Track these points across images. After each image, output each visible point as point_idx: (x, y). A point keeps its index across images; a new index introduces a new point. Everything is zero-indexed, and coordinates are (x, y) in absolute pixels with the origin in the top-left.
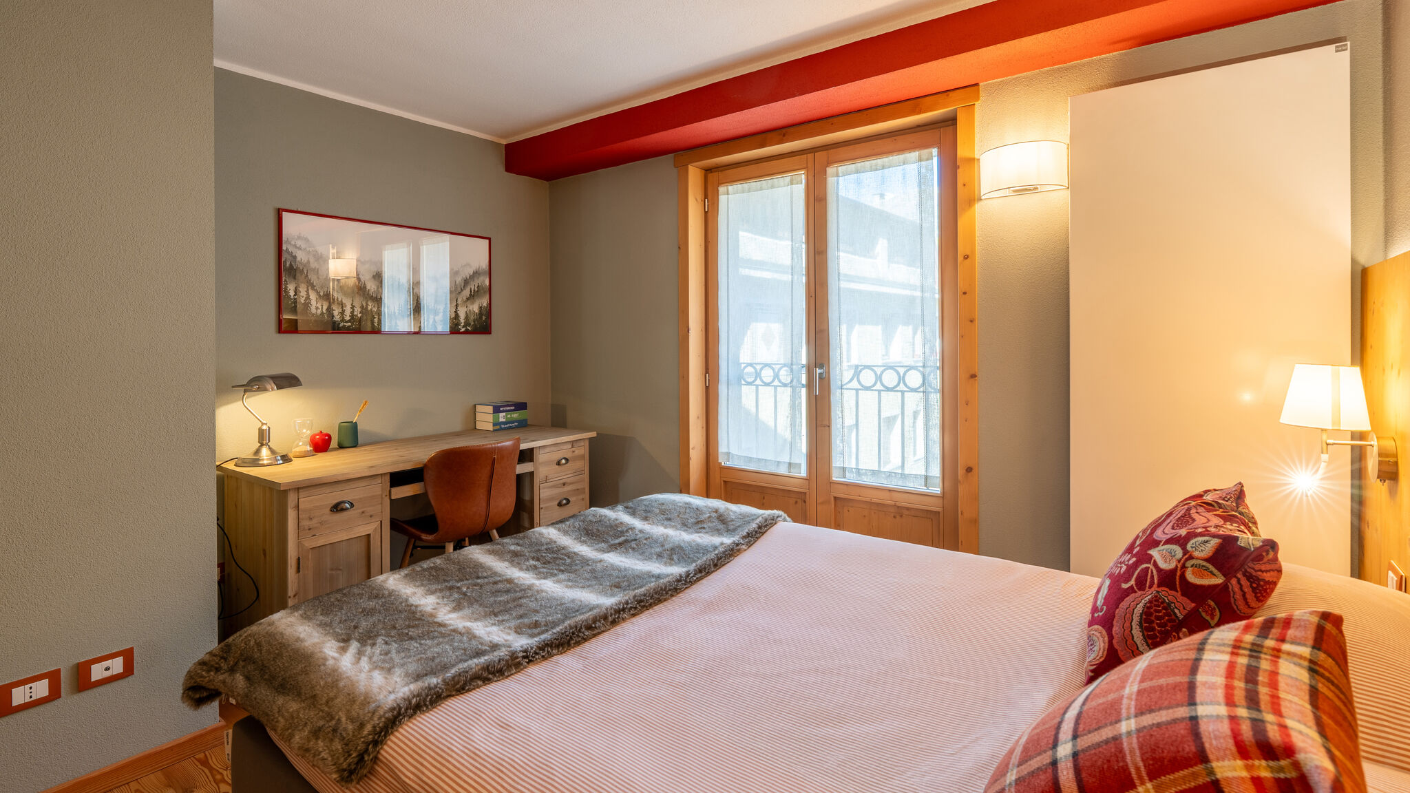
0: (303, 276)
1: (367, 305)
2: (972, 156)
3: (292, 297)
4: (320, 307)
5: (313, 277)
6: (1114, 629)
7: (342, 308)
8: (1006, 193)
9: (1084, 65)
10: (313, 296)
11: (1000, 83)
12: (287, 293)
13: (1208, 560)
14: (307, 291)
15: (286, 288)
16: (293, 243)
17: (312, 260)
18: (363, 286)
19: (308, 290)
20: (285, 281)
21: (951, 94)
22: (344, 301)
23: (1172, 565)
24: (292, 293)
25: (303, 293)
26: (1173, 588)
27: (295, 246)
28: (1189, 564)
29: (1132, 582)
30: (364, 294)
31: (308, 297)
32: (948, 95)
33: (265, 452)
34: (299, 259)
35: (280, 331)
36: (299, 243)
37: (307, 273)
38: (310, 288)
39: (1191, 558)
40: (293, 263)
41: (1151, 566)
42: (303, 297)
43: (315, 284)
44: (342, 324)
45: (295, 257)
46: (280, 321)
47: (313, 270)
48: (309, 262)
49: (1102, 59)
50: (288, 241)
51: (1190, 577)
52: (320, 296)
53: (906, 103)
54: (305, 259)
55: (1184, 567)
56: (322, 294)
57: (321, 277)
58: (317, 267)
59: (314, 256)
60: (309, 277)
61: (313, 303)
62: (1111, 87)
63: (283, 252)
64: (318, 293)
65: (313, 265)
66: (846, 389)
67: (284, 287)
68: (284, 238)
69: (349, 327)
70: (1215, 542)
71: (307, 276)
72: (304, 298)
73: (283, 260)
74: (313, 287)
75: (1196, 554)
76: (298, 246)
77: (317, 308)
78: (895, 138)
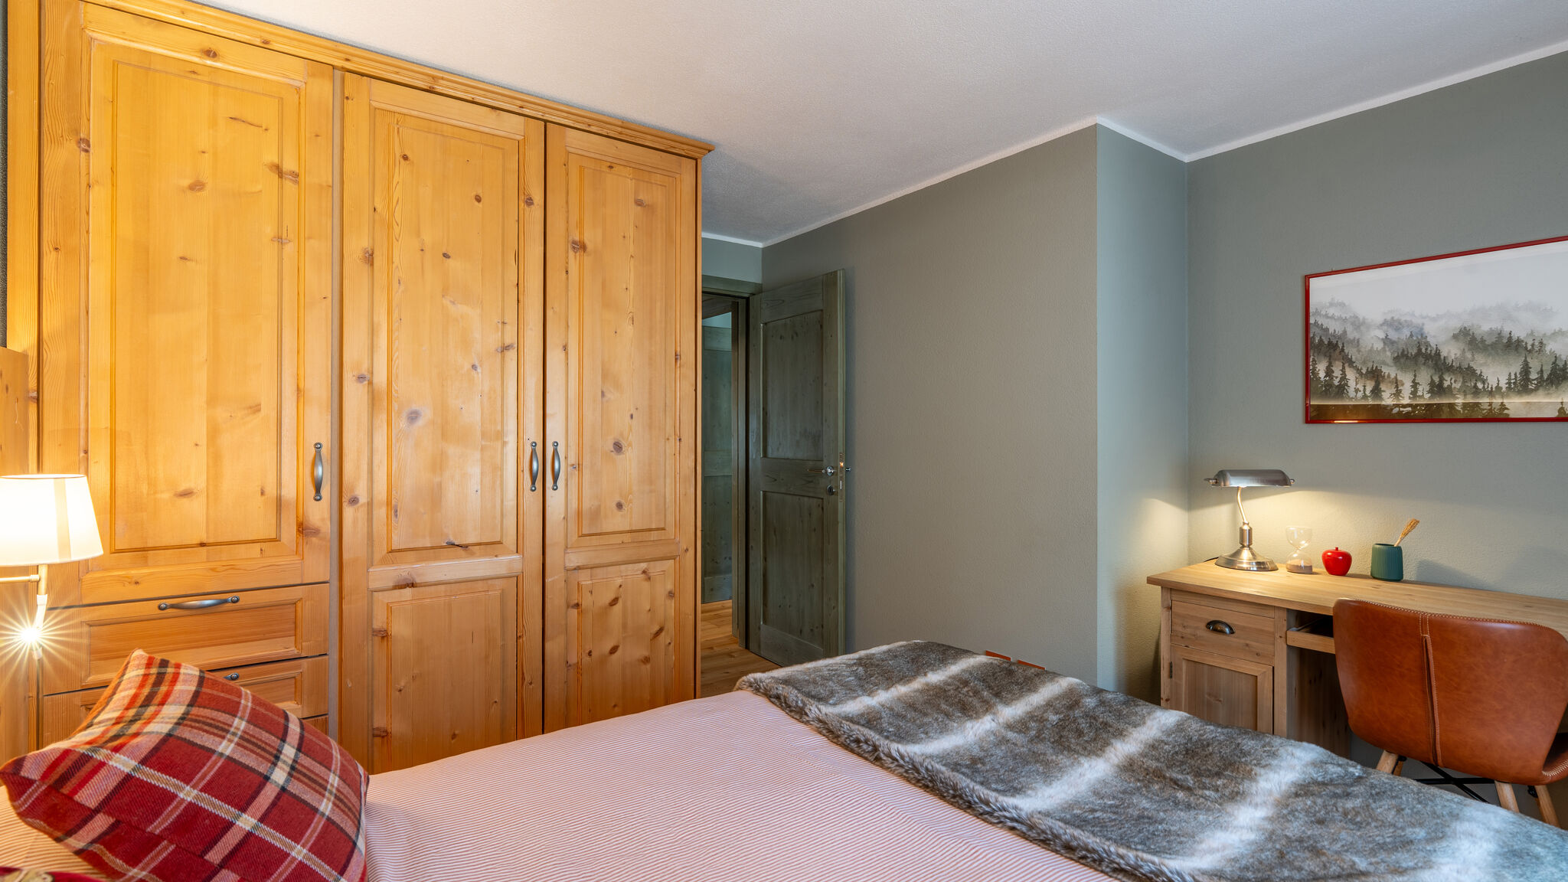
0: (1338, 351)
1: (1442, 380)
3: (1322, 379)
4: (1362, 389)
5: (1351, 351)
7: (1397, 387)
10: (1351, 375)
12: (1315, 374)
14: (1343, 370)
15: (1314, 369)
16: (1323, 312)
17: (1349, 329)
18: (1433, 352)
19: (1344, 368)
20: (1314, 360)
22: (1399, 378)
24: (1322, 375)
25: (1337, 373)
27: (1327, 316)
30: (1436, 364)
31: (1344, 377)
33: (1246, 555)
34: (1331, 331)
35: (1308, 421)
36: (1331, 311)
37: (1343, 346)
38: (1346, 365)
40: (1323, 338)
42: (1337, 377)
43: (1353, 360)
44: (1396, 410)
45: (1327, 330)
46: (1307, 408)
47: (1351, 342)
48: (1345, 332)
50: (1317, 313)
52: (1361, 374)
54: (1339, 330)
56: (1364, 371)
57: (1362, 350)
58: (1357, 337)
59: (1353, 324)
60: (1346, 351)
61: (1352, 383)
63: (1311, 326)
64: (1359, 371)
65: (1352, 334)
67: (1311, 367)
68: (1312, 309)
69: (1408, 413)
71: (1343, 350)
72: (1338, 379)
73: (1311, 335)
74: (1351, 363)
76: (1330, 315)
77: (1357, 390)
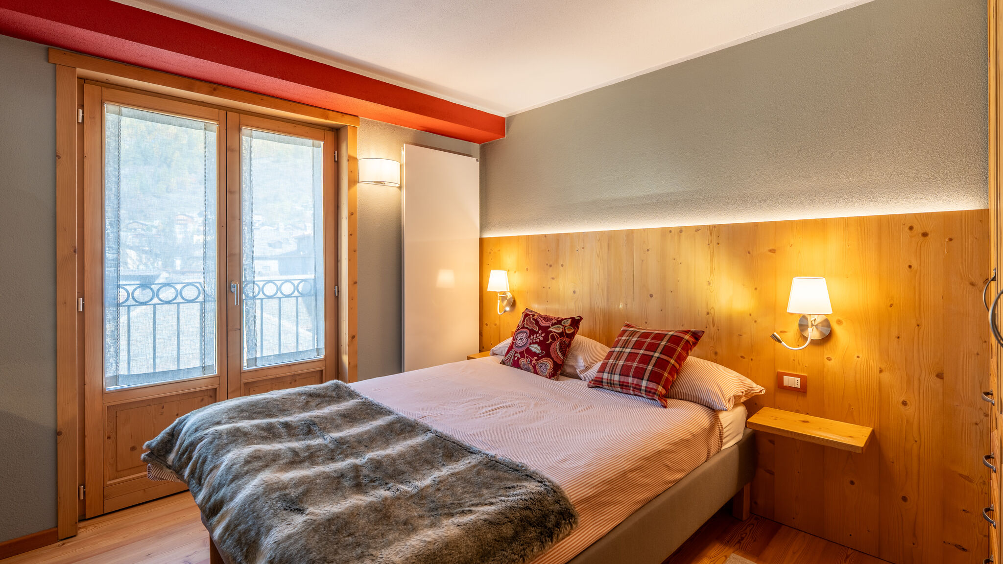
2: (355, 156)
6: (552, 356)
8: (372, 183)
9: (404, 129)
11: (369, 121)
13: (570, 326)
21: (346, 116)
23: (561, 330)
26: (564, 337)
28: (566, 328)
29: (550, 340)
32: (343, 116)
39: (565, 326)
41: (553, 333)
49: (409, 130)
51: (567, 332)
53: (319, 109)
55: (565, 330)
62: (414, 145)
66: (257, 299)
70: (570, 320)
75: (566, 325)
78: (296, 125)
